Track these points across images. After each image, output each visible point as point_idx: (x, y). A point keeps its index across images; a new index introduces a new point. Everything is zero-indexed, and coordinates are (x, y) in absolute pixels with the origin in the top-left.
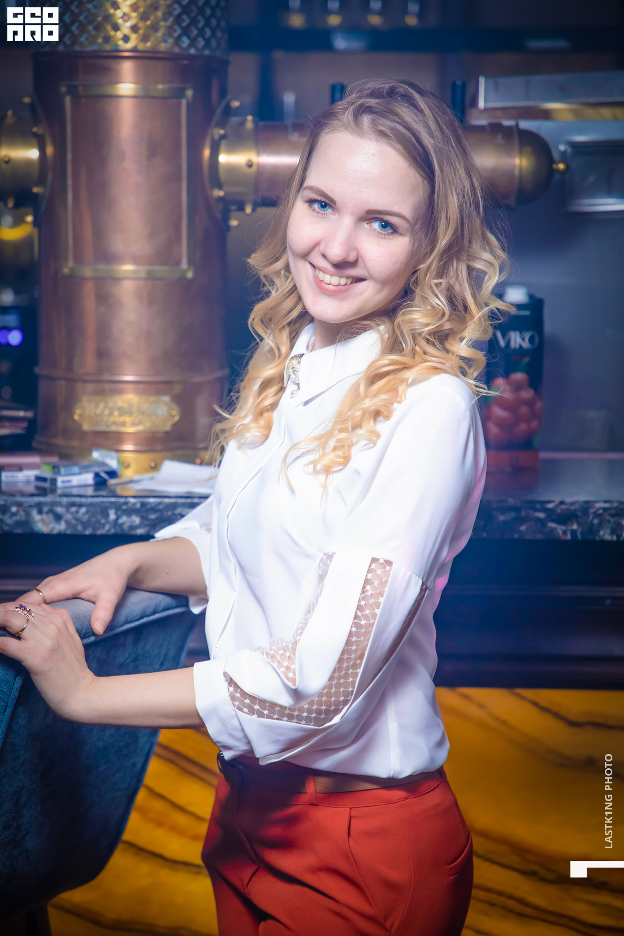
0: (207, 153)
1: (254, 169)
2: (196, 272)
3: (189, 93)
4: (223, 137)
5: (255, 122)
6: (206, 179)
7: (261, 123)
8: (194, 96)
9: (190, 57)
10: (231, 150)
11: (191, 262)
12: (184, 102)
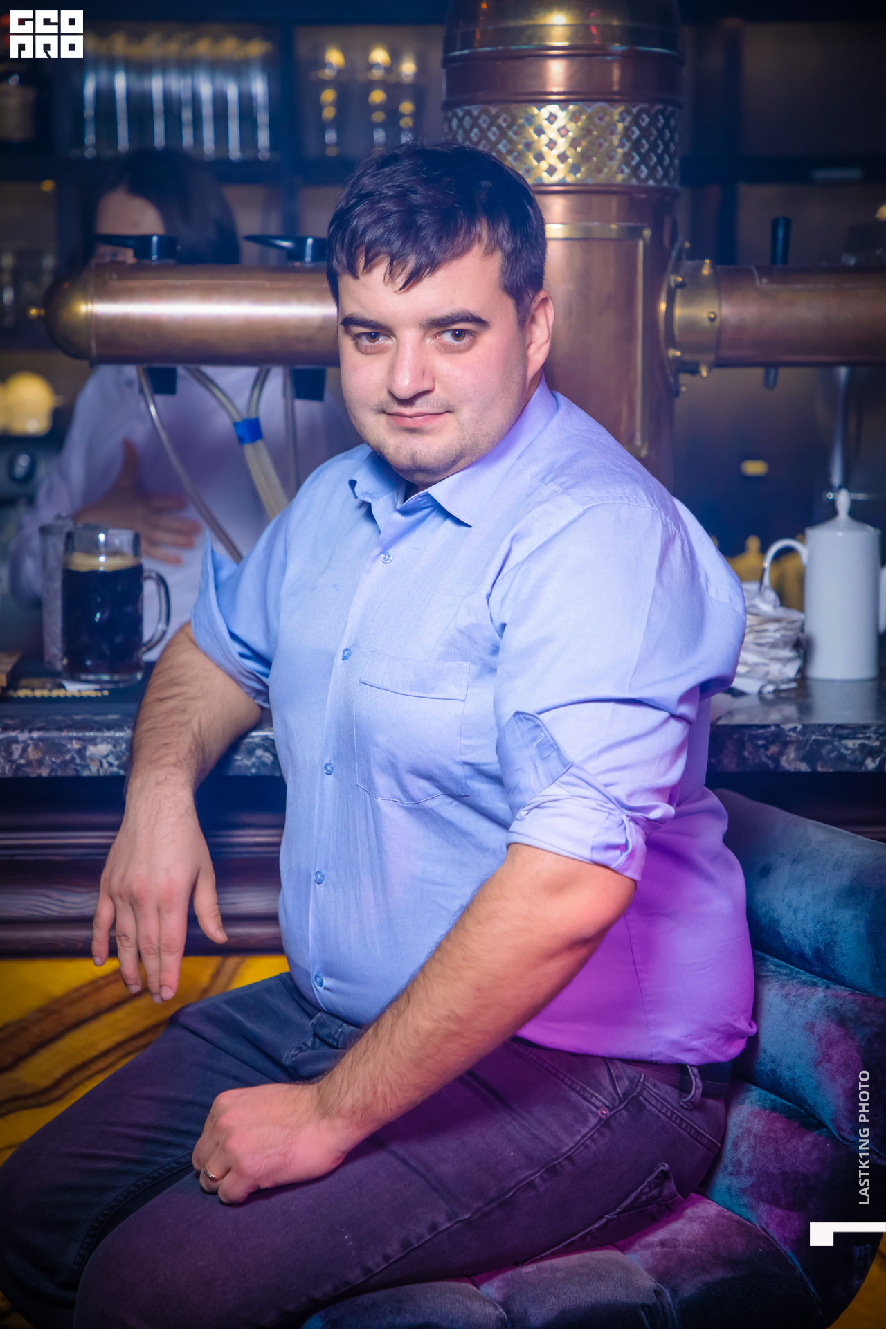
0: (663, 307)
1: (717, 322)
2: (650, 449)
3: (647, 233)
4: (681, 286)
5: (713, 266)
6: (662, 337)
7: (719, 267)
8: (652, 237)
9: (649, 190)
10: (688, 302)
11: (643, 440)
12: (641, 244)
